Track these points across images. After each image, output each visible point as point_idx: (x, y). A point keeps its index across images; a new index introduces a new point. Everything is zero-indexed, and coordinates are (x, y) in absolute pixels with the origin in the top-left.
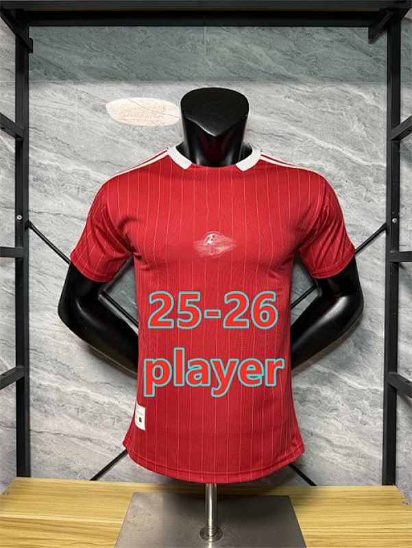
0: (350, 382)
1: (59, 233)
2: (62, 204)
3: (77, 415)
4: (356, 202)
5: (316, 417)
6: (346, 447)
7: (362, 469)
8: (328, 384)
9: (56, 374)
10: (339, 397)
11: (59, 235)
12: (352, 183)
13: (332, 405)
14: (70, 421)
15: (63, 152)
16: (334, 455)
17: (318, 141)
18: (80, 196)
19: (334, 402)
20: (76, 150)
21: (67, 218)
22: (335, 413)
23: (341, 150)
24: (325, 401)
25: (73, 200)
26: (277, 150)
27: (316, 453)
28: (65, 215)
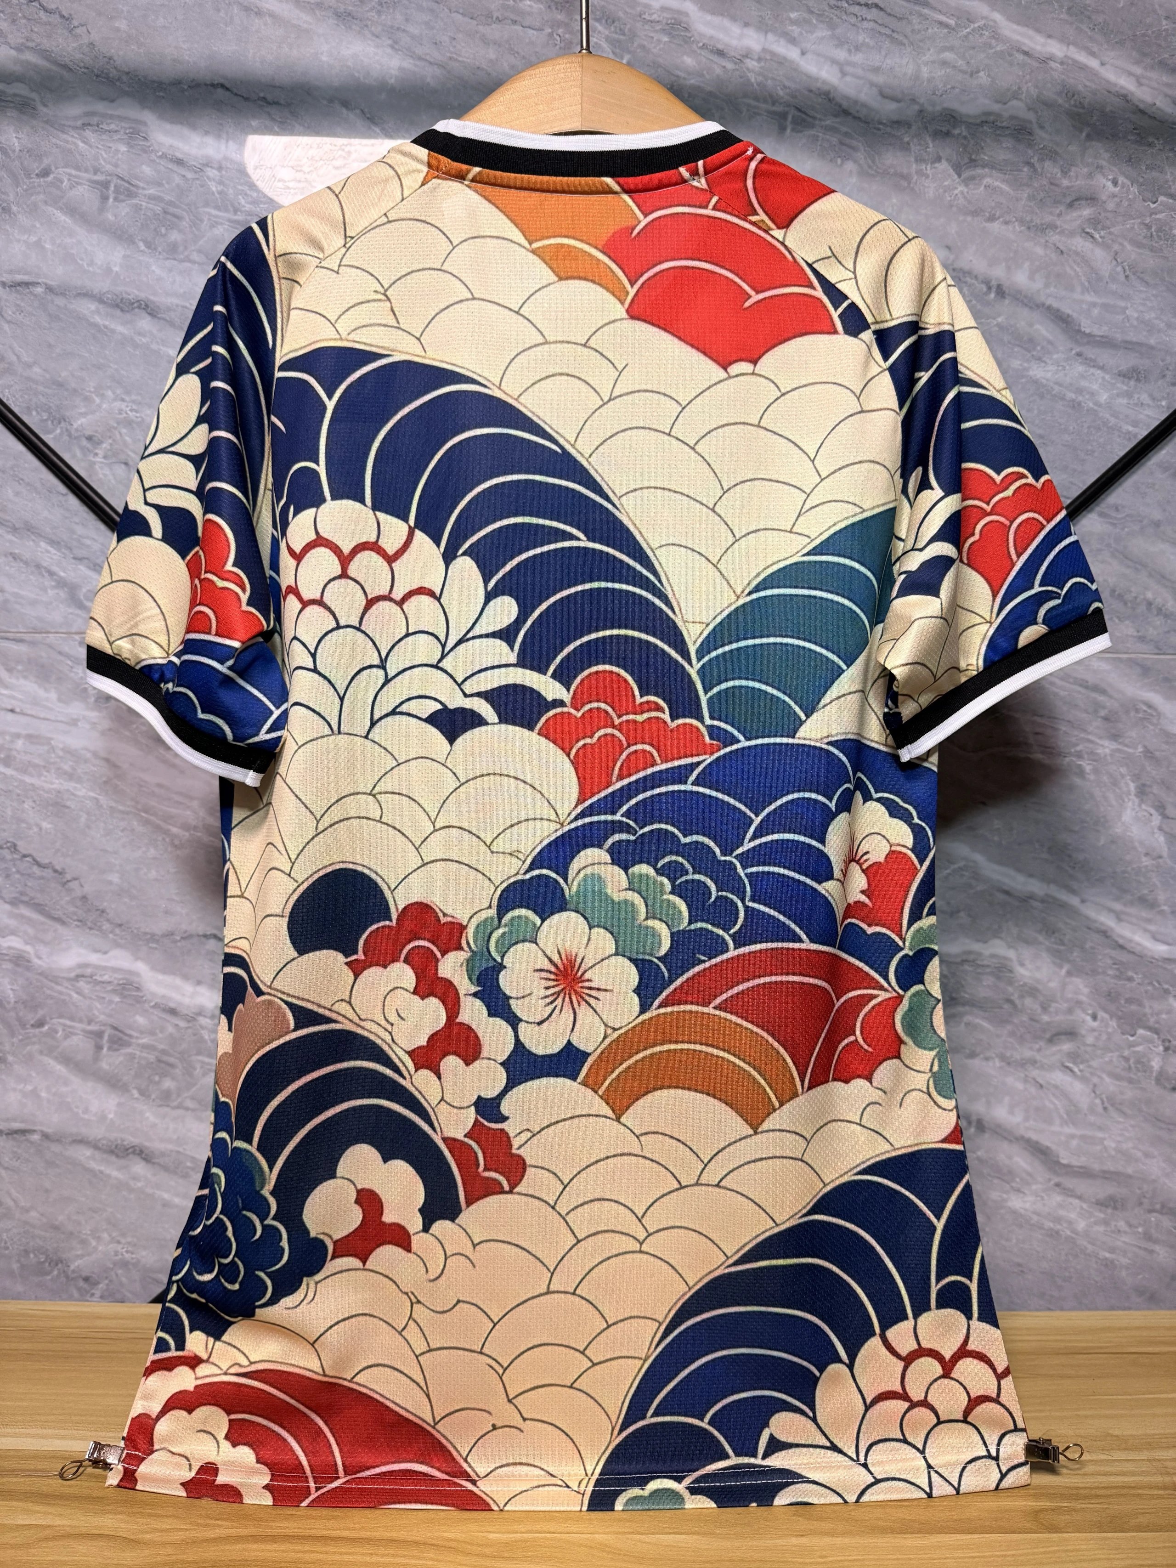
0: (1125, 932)
1: (25, 359)
2: (39, 244)
3: (96, 1059)
4: (1150, 261)
5: (998, 1063)
6: (1107, 1176)
7: (1162, 1254)
8: (1041, 938)
9: (14, 902)
10: (1080, 987)
11: (29, 366)
12: (1134, 189)
13: (1054, 1018)
14: (66, 1083)
15: (46, 44)
16: (1061, 1206)
17: (1013, 31)
18: (110, 217)
19: (1065, 1005)
20: (95, 36)
21: (60, 301)
22: (1067, 1046)
23: (1094, 63)
24: (1028, 1001)
25: (81, 232)
26: (858, 58)
27: (995, 1195)
28: (49, 289)
